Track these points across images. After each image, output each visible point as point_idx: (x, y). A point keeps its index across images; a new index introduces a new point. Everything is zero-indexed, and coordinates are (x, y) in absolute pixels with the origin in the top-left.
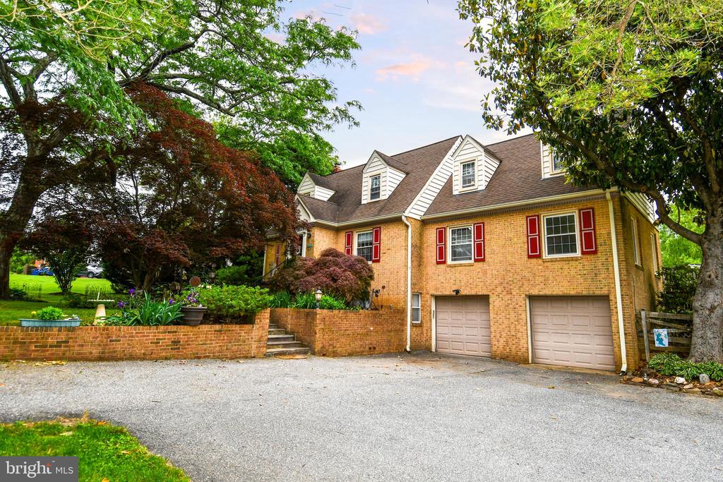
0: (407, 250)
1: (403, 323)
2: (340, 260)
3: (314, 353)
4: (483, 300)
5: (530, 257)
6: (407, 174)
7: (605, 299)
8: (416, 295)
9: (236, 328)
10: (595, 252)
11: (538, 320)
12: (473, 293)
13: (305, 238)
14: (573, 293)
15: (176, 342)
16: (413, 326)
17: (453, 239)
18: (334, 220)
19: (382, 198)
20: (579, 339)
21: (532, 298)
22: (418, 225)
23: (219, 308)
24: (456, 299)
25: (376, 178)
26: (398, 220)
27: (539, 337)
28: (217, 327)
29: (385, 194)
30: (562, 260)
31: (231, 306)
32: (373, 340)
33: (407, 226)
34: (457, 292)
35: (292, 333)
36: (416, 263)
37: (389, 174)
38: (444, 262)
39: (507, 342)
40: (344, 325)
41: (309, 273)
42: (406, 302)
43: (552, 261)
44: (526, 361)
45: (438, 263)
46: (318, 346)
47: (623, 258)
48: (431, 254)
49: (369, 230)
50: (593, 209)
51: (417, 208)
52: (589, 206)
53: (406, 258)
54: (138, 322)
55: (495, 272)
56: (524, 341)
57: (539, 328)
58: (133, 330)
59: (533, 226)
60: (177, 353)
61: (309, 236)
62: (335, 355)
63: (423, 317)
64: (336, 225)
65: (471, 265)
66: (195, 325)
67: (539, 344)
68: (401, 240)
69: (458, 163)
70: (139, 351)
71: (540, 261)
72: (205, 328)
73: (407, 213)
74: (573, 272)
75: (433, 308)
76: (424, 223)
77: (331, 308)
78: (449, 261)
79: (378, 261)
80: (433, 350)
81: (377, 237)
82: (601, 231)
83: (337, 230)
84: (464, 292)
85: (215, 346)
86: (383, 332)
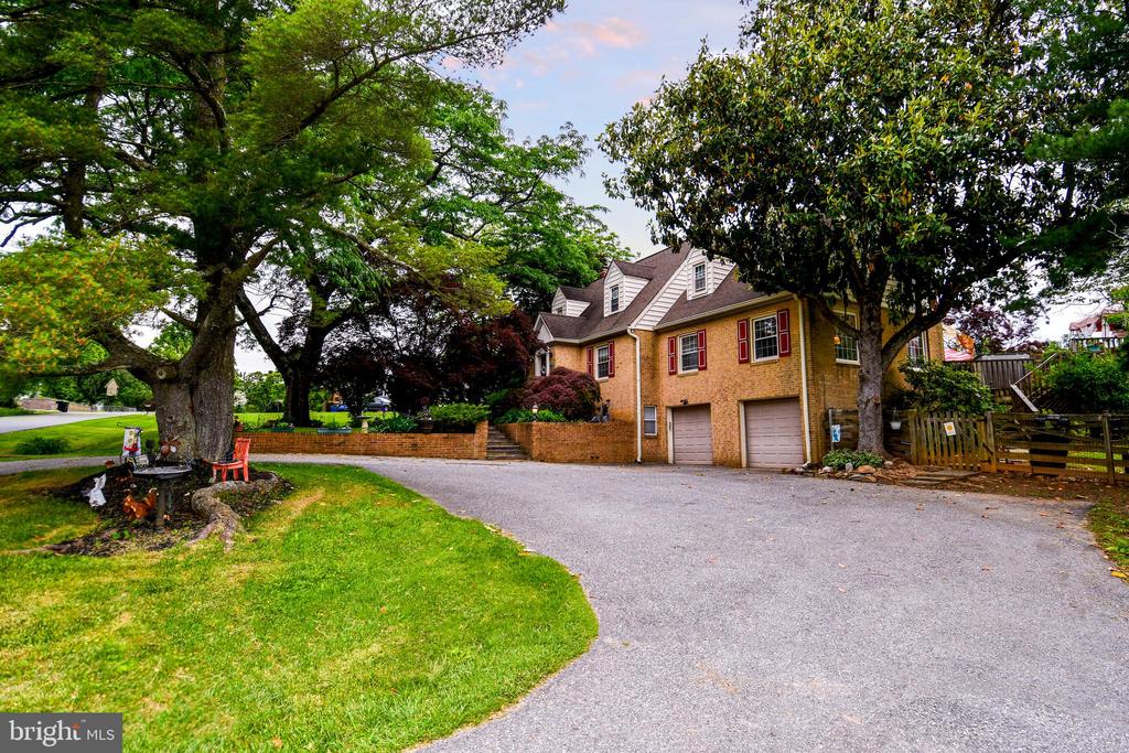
0: (635, 363)
1: (632, 435)
2: (564, 378)
3: (532, 459)
4: (704, 408)
5: (741, 362)
6: (650, 280)
7: (796, 399)
8: (649, 407)
9: (461, 436)
10: (789, 354)
11: (752, 425)
12: (698, 402)
13: (548, 357)
14: (773, 395)
15: (415, 445)
16: (644, 438)
17: (684, 348)
18: (576, 338)
19: (620, 310)
20: (783, 441)
21: (747, 403)
22: (650, 336)
23: (445, 421)
24: (683, 410)
25: (615, 289)
26: (624, 334)
27: (753, 442)
28: (445, 435)
29: (622, 306)
30: (765, 363)
31: (454, 419)
32: (597, 449)
33: (635, 339)
34: (686, 402)
35: (519, 444)
36: (647, 375)
37: (626, 284)
38: (675, 373)
39: (724, 448)
40: (562, 435)
41: (536, 391)
42: (635, 414)
43: (758, 365)
44: (739, 465)
45: (671, 374)
46: (535, 453)
47: (809, 358)
48: (664, 365)
49: (605, 345)
50: (788, 310)
51: (649, 319)
52: (785, 307)
53: (635, 371)
54: (388, 431)
55: (714, 380)
56: (737, 446)
57: (753, 433)
58: (385, 436)
59: (743, 331)
60: (415, 452)
61: (551, 355)
62: (553, 461)
63: (660, 430)
64: (577, 341)
65: (696, 374)
66: (427, 433)
67: (754, 449)
68: (630, 353)
69: (691, 266)
70: (389, 450)
71: (748, 366)
72: (436, 435)
73: (633, 326)
74: (773, 375)
75: (670, 419)
76: (658, 333)
77: (548, 420)
78: (680, 372)
79: (613, 376)
80: (671, 460)
81: (612, 353)
82: (793, 332)
83: (580, 347)
84: (691, 402)
85: (444, 449)
86: (607, 443)
